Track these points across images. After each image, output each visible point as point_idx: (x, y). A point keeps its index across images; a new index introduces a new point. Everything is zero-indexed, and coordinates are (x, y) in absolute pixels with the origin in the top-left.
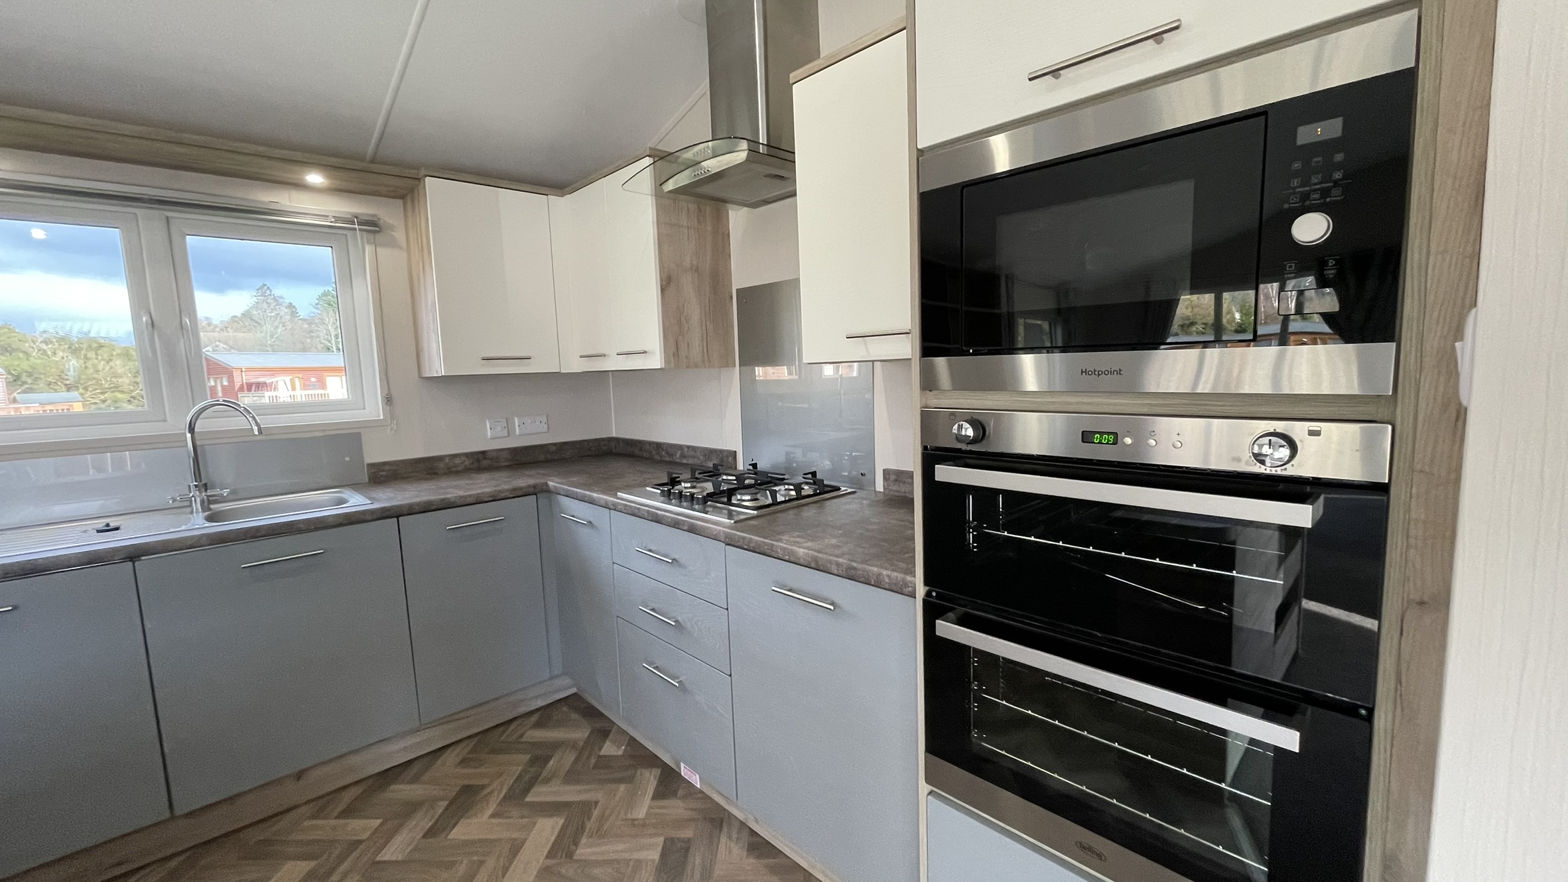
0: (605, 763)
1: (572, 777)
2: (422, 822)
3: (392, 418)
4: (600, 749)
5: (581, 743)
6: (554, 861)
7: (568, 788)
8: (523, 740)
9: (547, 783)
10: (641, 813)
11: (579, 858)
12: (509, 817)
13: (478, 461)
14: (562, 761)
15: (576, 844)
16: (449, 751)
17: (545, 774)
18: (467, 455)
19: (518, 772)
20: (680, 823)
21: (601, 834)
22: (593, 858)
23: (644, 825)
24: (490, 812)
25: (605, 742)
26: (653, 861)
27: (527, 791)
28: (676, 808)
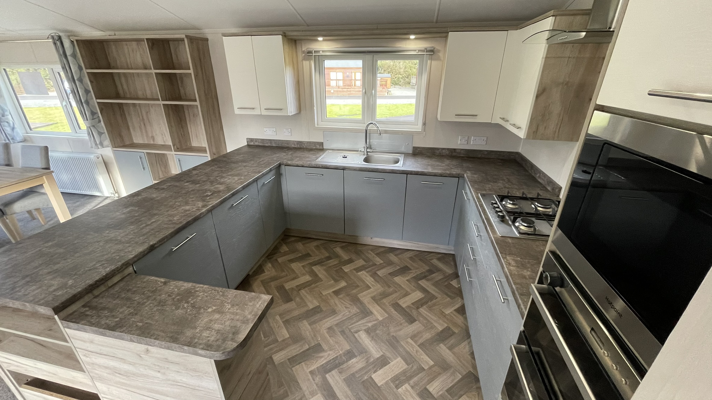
0: (449, 286)
1: (436, 284)
2: (390, 269)
3: (424, 131)
4: (452, 281)
5: (447, 274)
6: (413, 307)
7: (433, 288)
8: (430, 261)
9: (427, 281)
10: (448, 311)
11: (420, 311)
12: (411, 284)
13: (452, 152)
14: (437, 276)
15: (422, 306)
16: (409, 252)
17: (429, 277)
18: (448, 149)
19: (422, 271)
20: (456, 325)
21: (430, 308)
22: (423, 314)
23: (445, 316)
24: (407, 279)
25: (455, 279)
26: (438, 329)
27: (421, 279)
28: (459, 319)
